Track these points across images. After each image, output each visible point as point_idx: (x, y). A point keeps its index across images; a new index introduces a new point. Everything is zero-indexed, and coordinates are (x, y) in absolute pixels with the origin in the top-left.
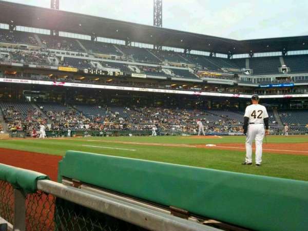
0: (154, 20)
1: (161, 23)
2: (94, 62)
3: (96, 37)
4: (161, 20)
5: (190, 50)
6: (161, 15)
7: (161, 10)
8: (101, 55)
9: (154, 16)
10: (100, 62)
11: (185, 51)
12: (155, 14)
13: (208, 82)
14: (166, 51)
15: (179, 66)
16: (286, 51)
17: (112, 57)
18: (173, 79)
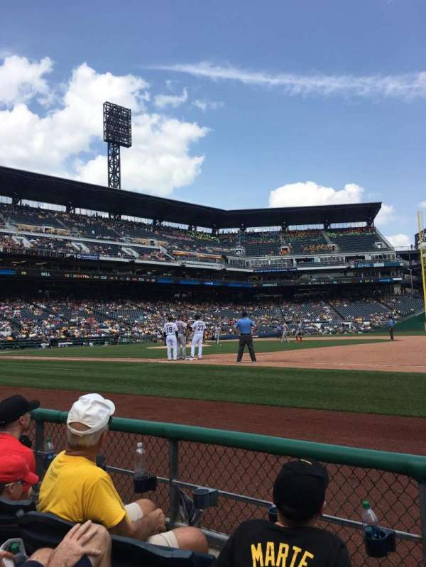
0: (109, 179)
1: (119, 183)
2: (18, 237)
3: (20, 199)
4: (119, 178)
5: (161, 221)
6: (119, 172)
7: (119, 166)
8: (29, 227)
9: (109, 173)
10: (26, 236)
11: (155, 223)
12: (111, 170)
13: (187, 266)
14: (127, 221)
15: (146, 243)
16: (287, 225)
17: (46, 229)
18: (137, 261)
